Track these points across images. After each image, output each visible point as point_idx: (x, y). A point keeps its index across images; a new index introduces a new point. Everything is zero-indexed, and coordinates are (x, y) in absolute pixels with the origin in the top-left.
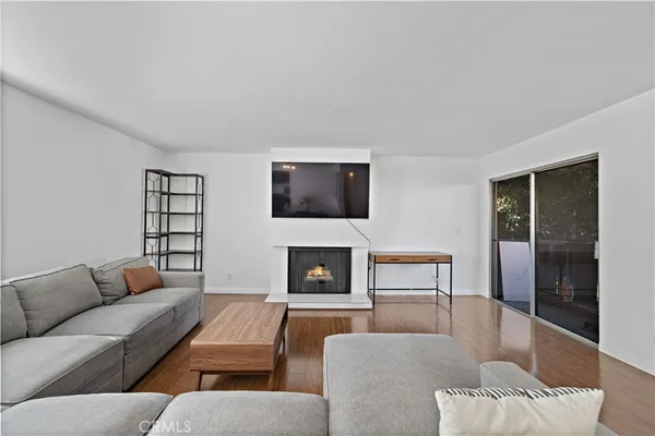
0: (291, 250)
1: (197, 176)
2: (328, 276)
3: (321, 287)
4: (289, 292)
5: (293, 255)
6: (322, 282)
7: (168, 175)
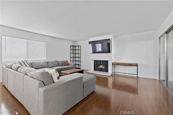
0: (95, 61)
1: (79, 46)
2: (103, 68)
3: (101, 70)
4: (94, 70)
5: (95, 62)
6: (101, 69)
7: (75, 46)
